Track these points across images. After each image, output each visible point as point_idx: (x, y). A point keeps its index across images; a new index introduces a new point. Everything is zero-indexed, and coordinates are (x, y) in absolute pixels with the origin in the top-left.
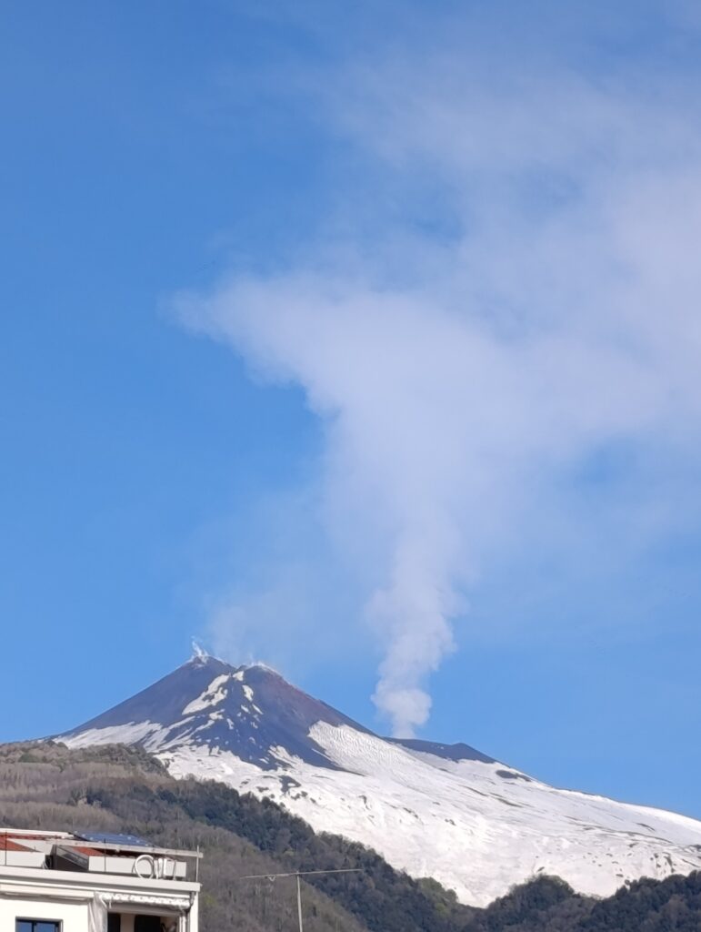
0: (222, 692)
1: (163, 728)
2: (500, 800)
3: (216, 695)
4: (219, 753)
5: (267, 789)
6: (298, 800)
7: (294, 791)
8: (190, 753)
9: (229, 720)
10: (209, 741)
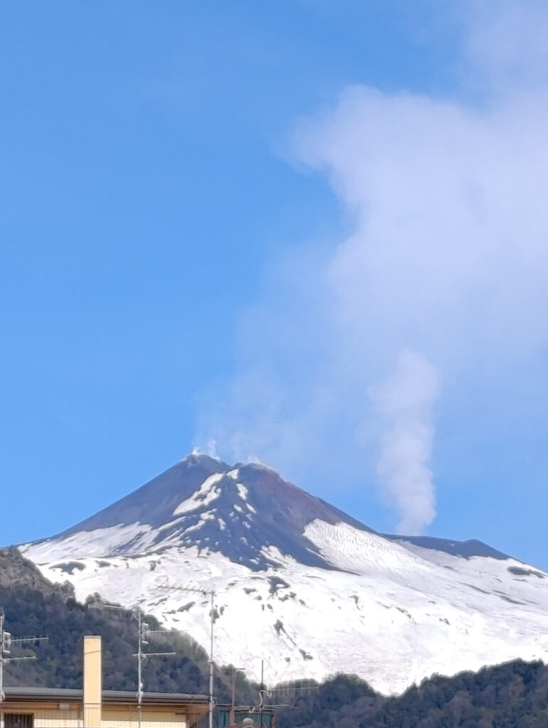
0: (215, 491)
1: (152, 529)
2: (502, 597)
3: (209, 495)
4: (208, 554)
5: (254, 590)
6: (286, 601)
7: (282, 592)
8: (178, 555)
9: (220, 520)
10: (198, 542)
